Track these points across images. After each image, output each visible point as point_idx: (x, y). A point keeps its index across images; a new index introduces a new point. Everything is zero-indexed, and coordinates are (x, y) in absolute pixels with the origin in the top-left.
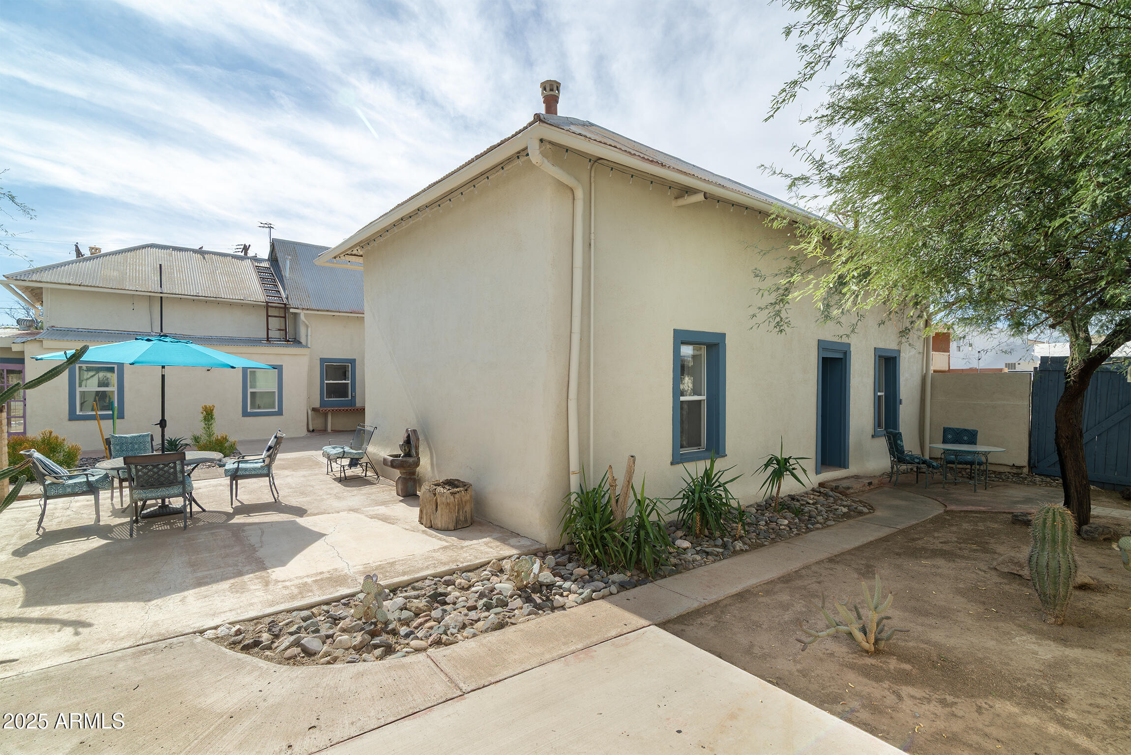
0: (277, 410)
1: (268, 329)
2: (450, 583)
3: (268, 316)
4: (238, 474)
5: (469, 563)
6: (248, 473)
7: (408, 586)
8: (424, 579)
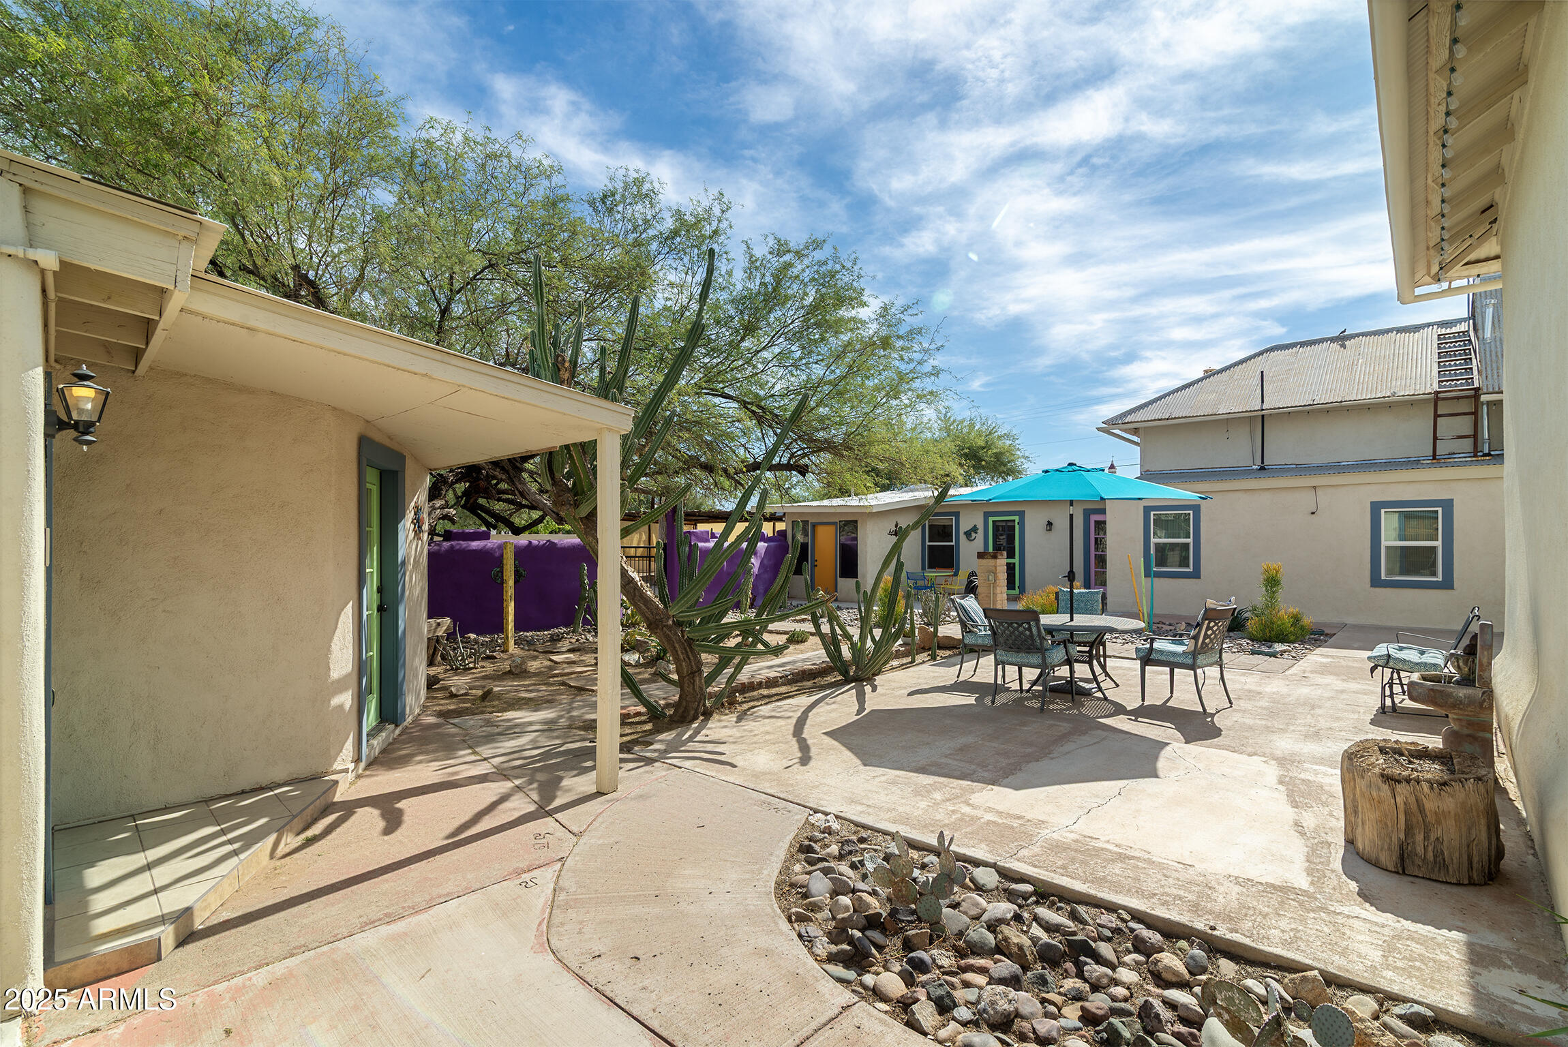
0: (1440, 579)
1: (1435, 438)
2: (1142, 948)
3: (1436, 416)
4: (1152, 657)
5: (1247, 941)
6: (1164, 658)
7: (1068, 902)
8: (1112, 908)
